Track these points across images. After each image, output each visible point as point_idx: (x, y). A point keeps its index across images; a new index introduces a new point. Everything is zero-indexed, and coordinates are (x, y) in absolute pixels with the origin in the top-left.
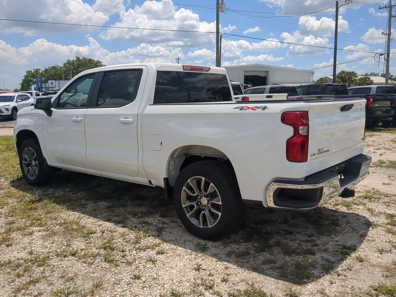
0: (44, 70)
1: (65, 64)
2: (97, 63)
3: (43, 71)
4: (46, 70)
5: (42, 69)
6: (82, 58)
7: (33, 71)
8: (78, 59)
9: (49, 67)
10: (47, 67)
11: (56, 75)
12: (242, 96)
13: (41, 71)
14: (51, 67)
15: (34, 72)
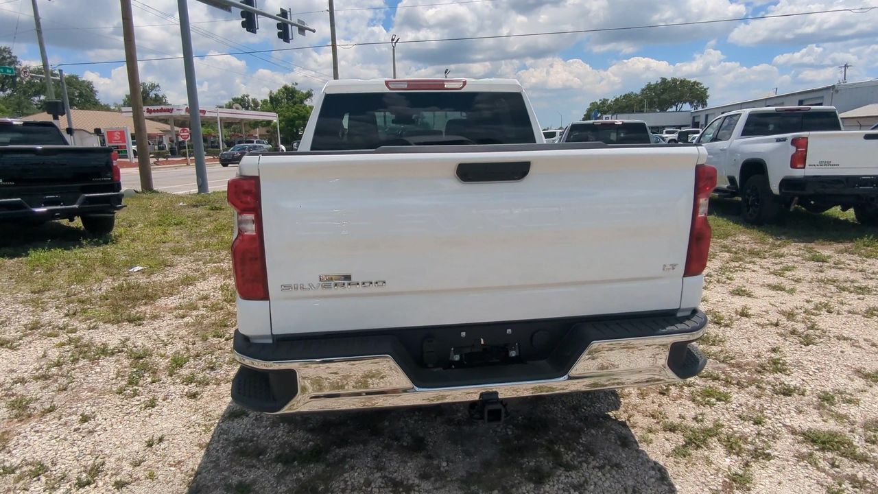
0: (613, 100)
1: (643, 90)
2: (694, 86)
3: (612, 102)
4: (617, 100)
5: (611, 99)
6: (670, 80)
7: (599, 103)
8: (664, 80)
9: (621, 96)
10: (618, 96)
11: (627, 106)
12: (793, 136)
13: (609, 102)
14: (624, 96)
15: (601, 103)
